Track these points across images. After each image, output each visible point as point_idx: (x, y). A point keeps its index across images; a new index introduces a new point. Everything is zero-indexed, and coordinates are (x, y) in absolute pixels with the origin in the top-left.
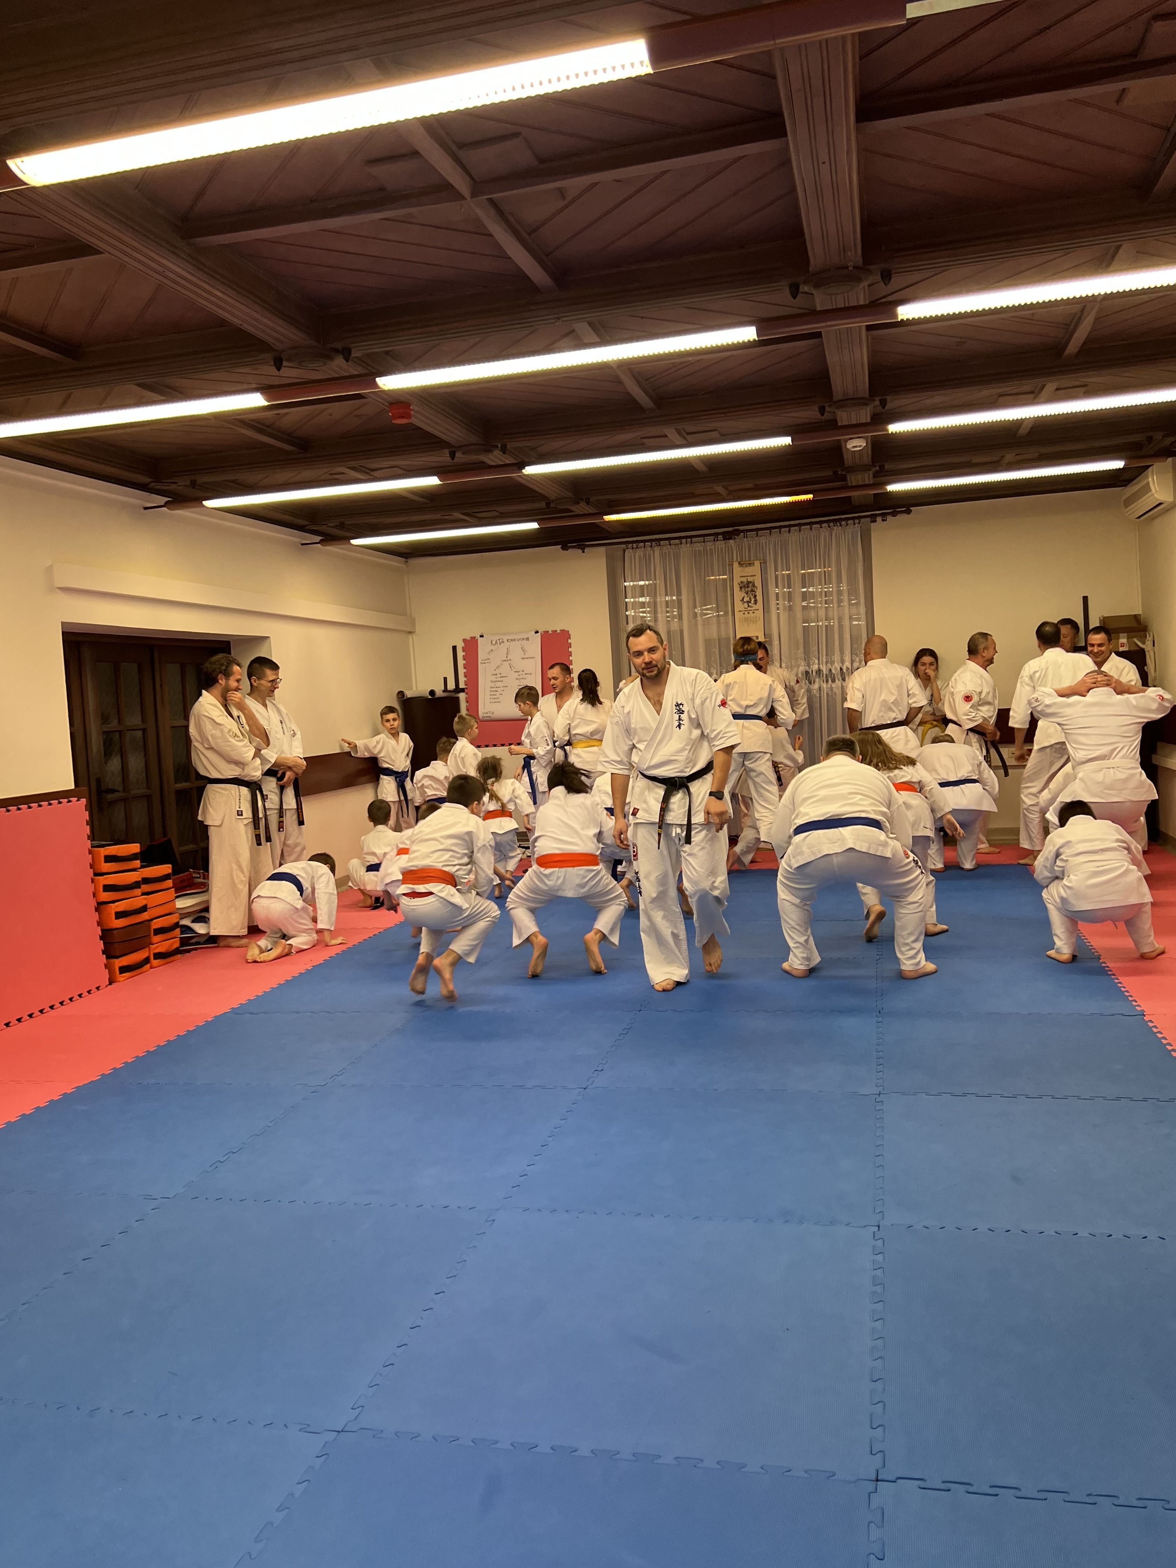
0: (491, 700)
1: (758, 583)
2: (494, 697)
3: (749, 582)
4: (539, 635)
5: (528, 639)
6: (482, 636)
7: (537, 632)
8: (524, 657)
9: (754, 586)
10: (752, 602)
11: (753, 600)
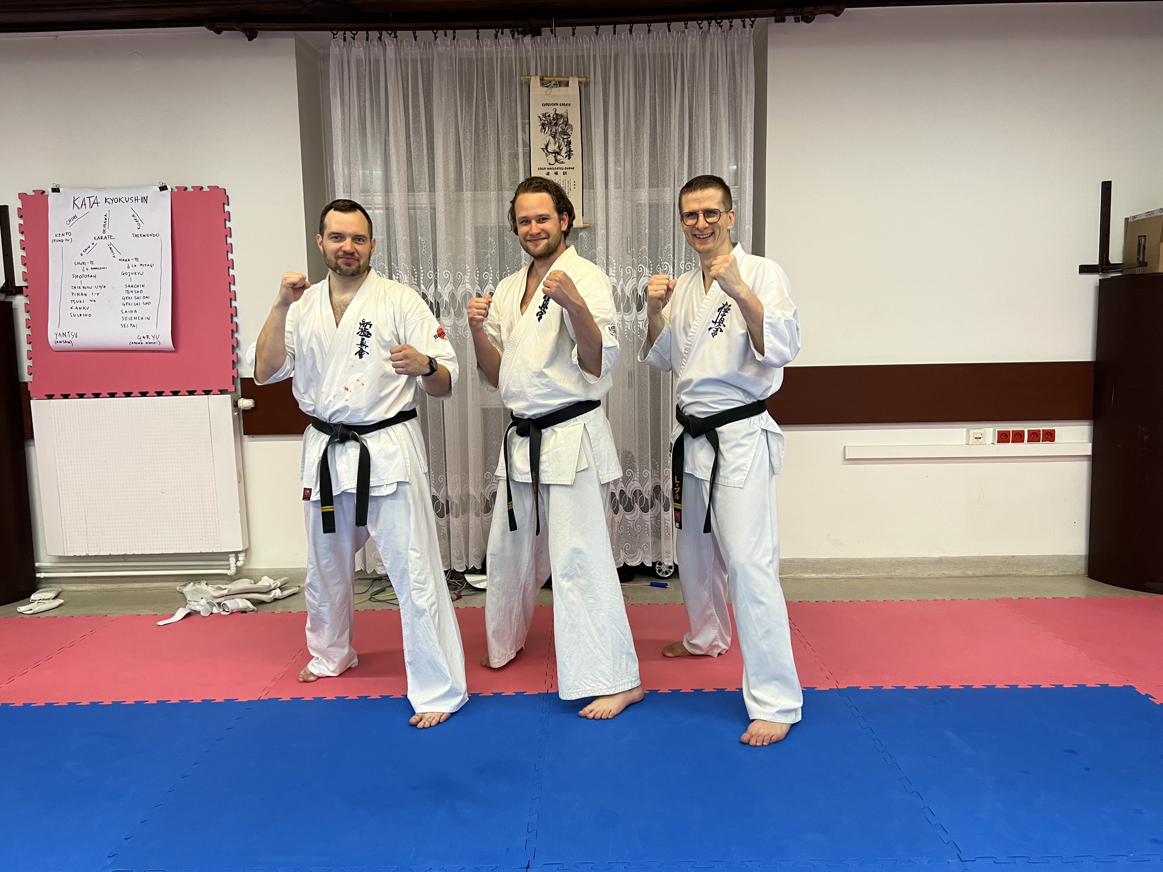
0: (75, 312)
1: (575, 120)
2: (79, 305)
3: (558, 116)
4: (167, 193)
5: (145, 199)
6: (56, 190)
7: (163, 188)
8: (138, 232)
9: (566, 123)
10: (563, 153)
11: (565, 149)
